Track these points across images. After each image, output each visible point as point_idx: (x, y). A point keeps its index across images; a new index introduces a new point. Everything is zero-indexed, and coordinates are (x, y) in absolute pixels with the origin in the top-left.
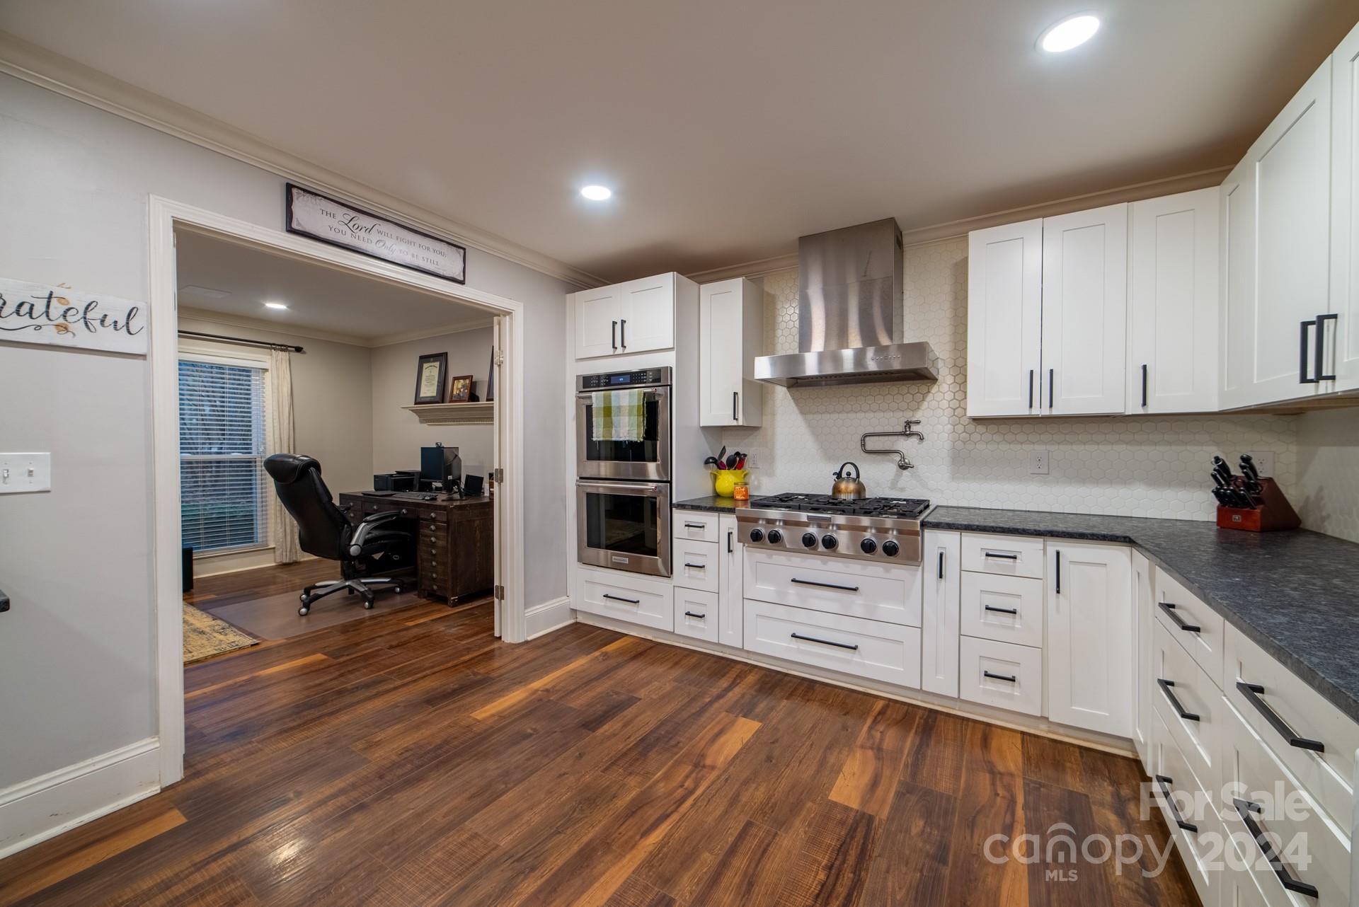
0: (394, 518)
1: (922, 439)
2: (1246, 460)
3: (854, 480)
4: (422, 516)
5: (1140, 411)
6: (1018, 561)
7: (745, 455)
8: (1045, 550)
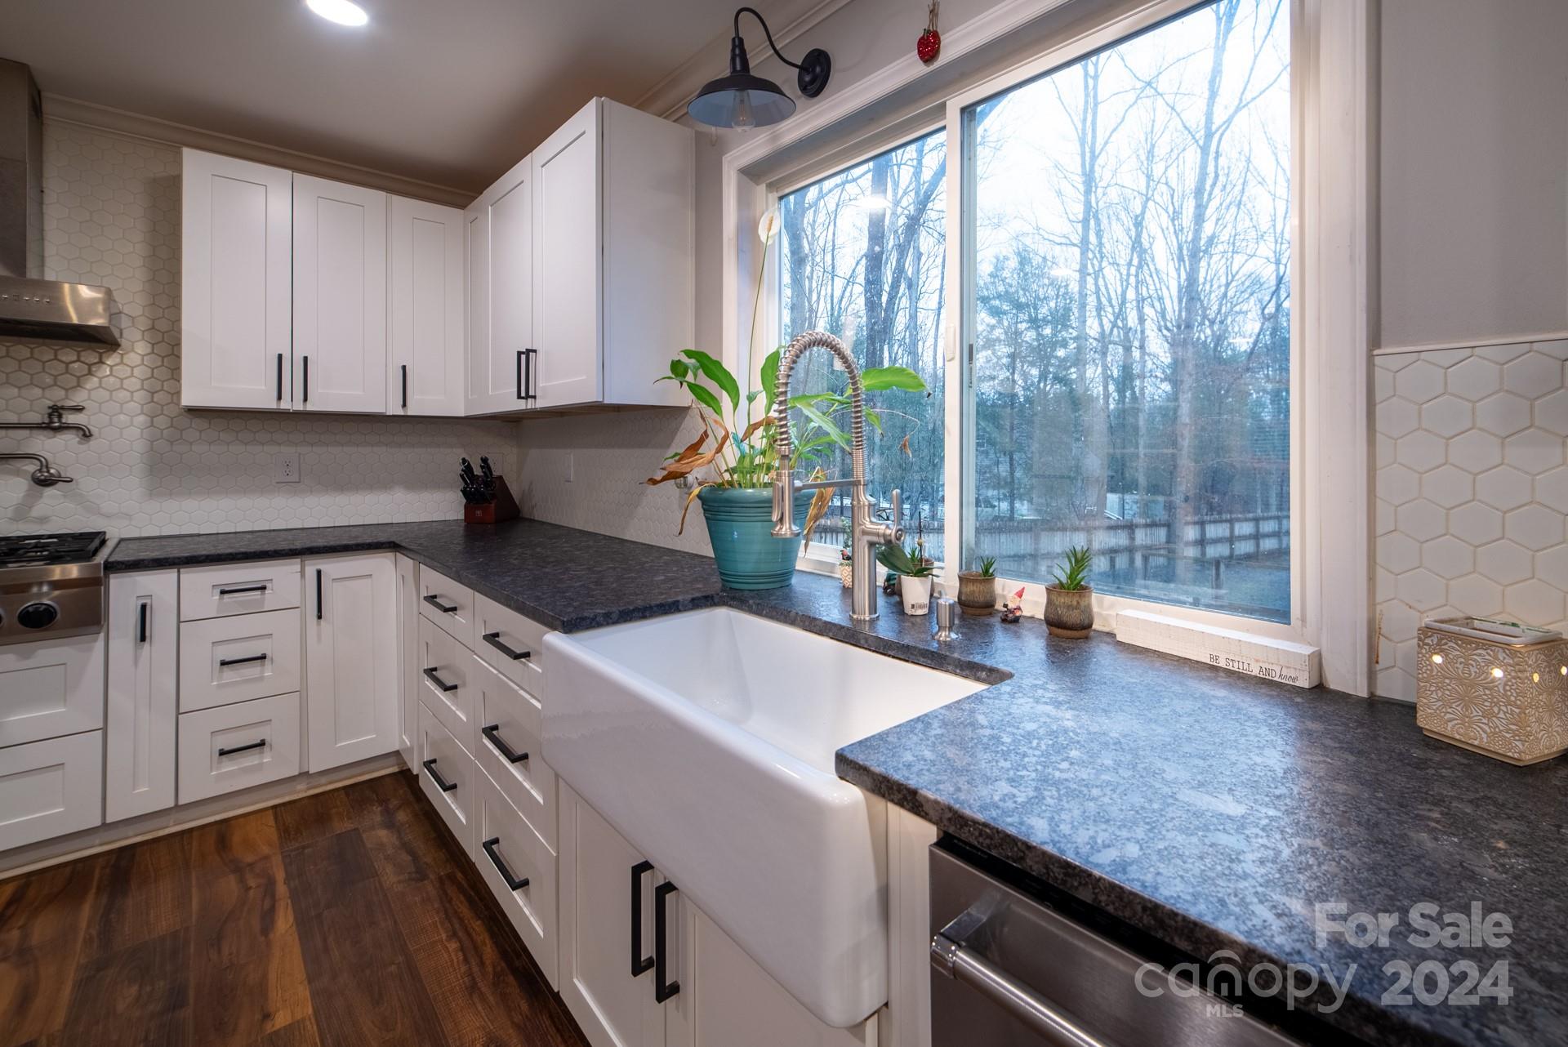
1: (87, 436)
2: (485, 460)
5: (400, 412)
6: (267, 592)
8: (303, 573)
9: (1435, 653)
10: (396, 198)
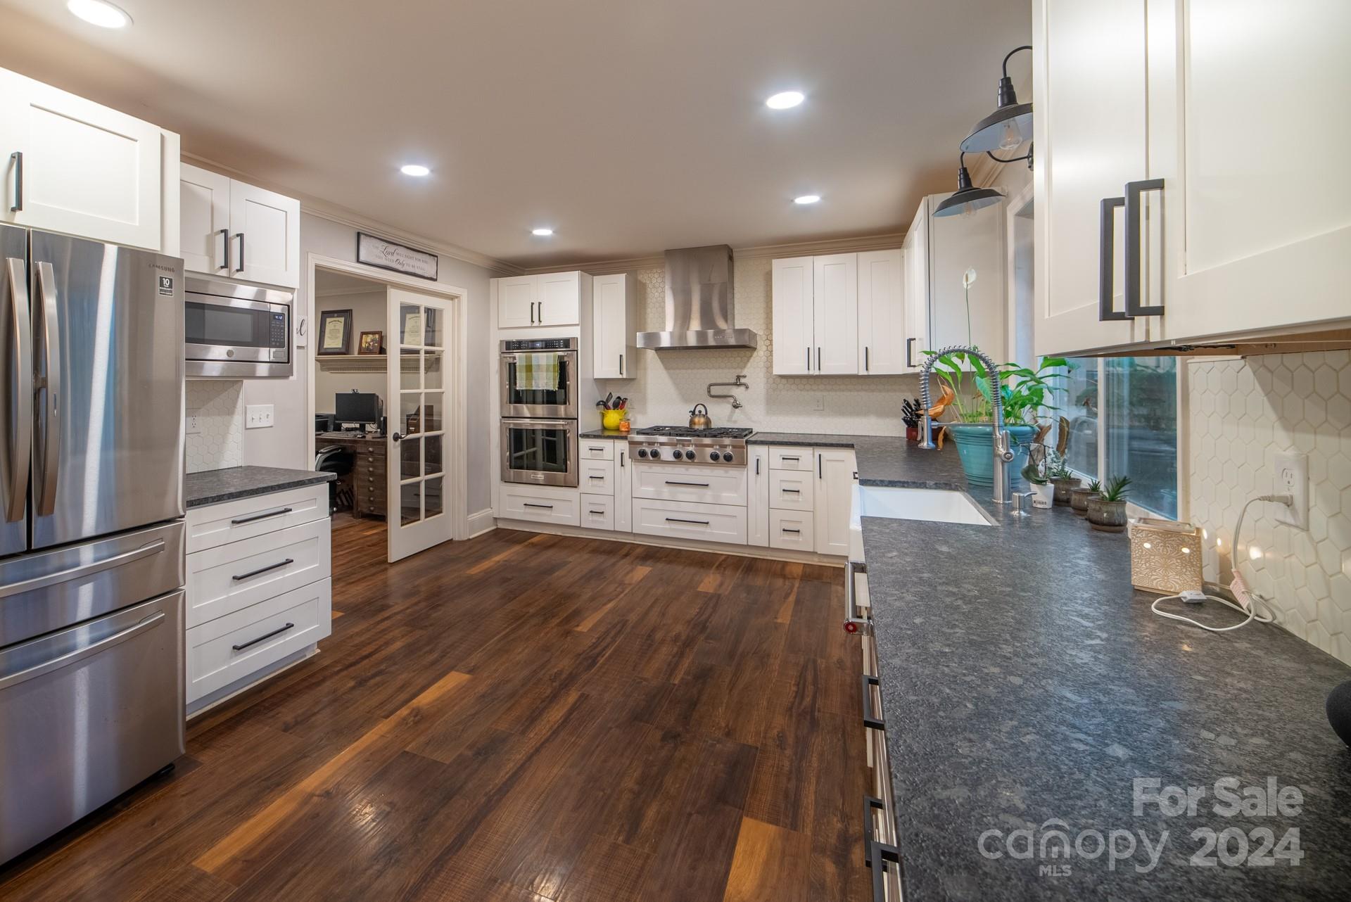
0: (340, 450)
1: (747, 388)
3: (704, 416)
4: (358, 451)
5: (866, 373)
6: (799, 461)
7: (626, 399)
8: (813, 454)
9: (1146, 542)
10: (862, 255)
